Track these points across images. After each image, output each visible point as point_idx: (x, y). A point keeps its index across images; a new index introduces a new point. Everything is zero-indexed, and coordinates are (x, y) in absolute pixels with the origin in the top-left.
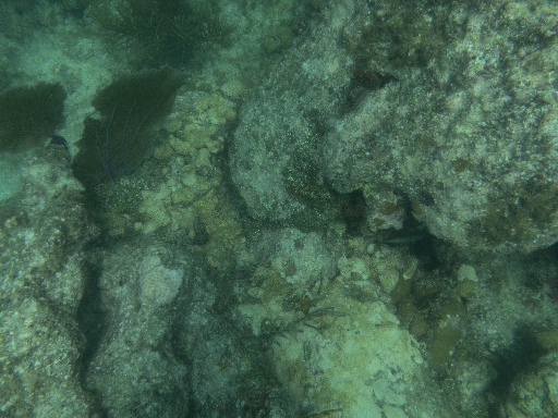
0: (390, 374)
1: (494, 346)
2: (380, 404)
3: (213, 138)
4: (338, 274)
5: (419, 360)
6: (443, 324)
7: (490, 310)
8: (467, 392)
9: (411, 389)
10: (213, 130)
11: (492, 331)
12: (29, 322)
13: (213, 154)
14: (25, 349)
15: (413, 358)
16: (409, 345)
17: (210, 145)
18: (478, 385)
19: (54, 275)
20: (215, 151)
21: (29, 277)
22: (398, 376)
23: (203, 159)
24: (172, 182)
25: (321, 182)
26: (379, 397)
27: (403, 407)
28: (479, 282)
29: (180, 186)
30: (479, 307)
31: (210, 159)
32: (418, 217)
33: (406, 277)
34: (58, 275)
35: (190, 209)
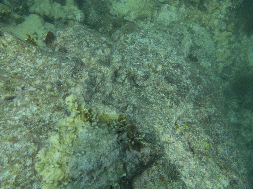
6: (111, 25)
35: (211, 12)
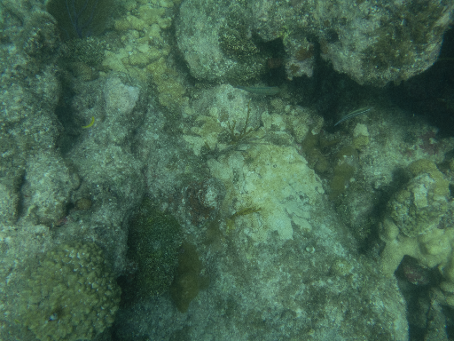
0: (299, 198)
1: (378, 184)
2: (290, 216)
3: (163, 17)
4: (262, 125)
5: (321, 191)
7: (377, 158)
8: (356, 213)
9: (314, 209)
10: (162, 11)
11: (377, 173)
12: (17, 99)
13: (162, 29)
14: (16, 118)
15: (316, 188)
16: (314, 179)
17: (160, 21)
18: (364, 209)
19: (35, 76)
20: (164, 26)
21: (15, 72)
22: (305, 201)
23: (154, 32)
24: (129, 48)
25: (249, 36)
26: (290, 212)
27: (308, 220)
28: (370, 137)
29: (135, 52)
30: (369, 156)
31: (161, 33)
32: (325, 57)
33: (314, 133)
34: (39, 77)
